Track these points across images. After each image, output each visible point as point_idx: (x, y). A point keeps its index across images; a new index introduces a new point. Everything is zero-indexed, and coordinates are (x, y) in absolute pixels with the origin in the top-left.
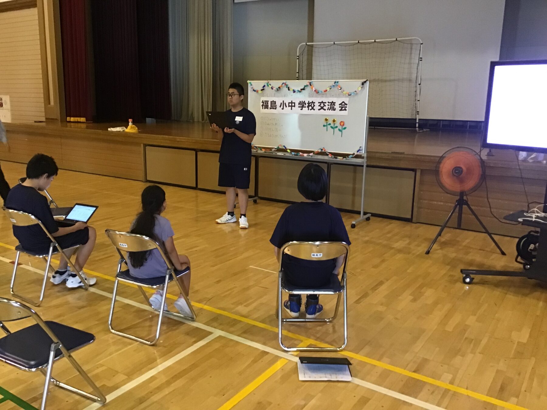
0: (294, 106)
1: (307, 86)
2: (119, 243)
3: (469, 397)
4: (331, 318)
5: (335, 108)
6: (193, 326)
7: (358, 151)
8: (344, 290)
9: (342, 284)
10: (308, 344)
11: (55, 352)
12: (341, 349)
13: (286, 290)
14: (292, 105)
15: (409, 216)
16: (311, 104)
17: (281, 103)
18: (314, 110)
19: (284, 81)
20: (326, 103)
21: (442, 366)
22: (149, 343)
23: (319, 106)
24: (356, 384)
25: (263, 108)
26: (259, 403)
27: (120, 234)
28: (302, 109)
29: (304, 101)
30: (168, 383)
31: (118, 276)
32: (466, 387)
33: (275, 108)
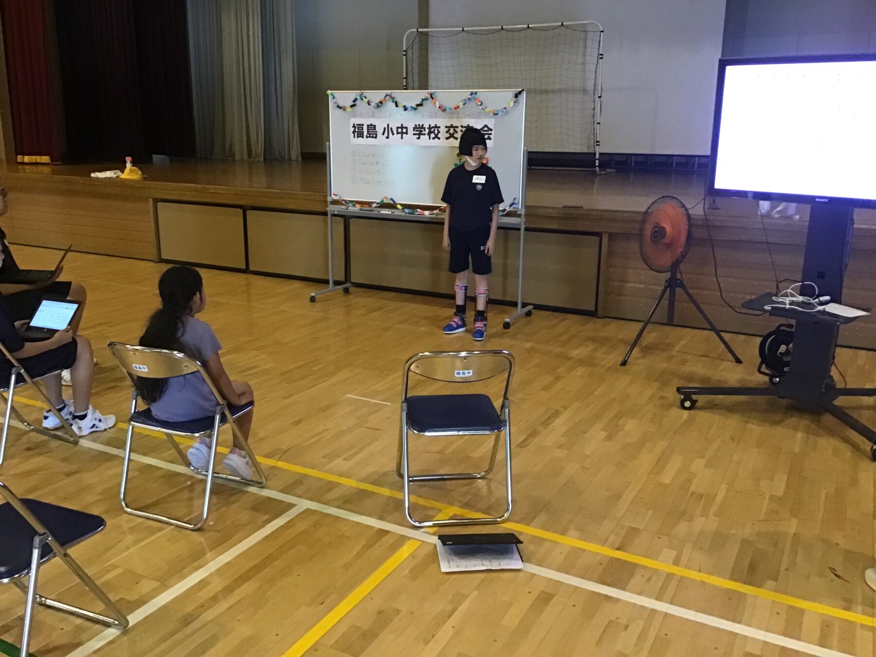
0: (406, 133)
1: (426, 99)
2: (134, 365)
3: (703, 583)
4: (484, 472)
6: (263, 496)
7: (511, 206)
8: (506, 426)
9: (502, 418)
10: (451, 514)
11: (41, 549)
12: (503, 518)
13: (415, 431)
14: (402, 130)
15: (592, 308)
16: (434, 130)
17: (385, 129)
19: (389, 92)
20: (457, 127)
21: (659, 538)
22: (192, 526)
23: (447, 132)
24: (531, 573)
25: (354, 137)
26: (380, 612)
27: (133, 349)
28: (419, 138)
29: (423, 125)
30: (228, 590)
31: (132, 419)
32: (698, 569)
33: (374, 136)
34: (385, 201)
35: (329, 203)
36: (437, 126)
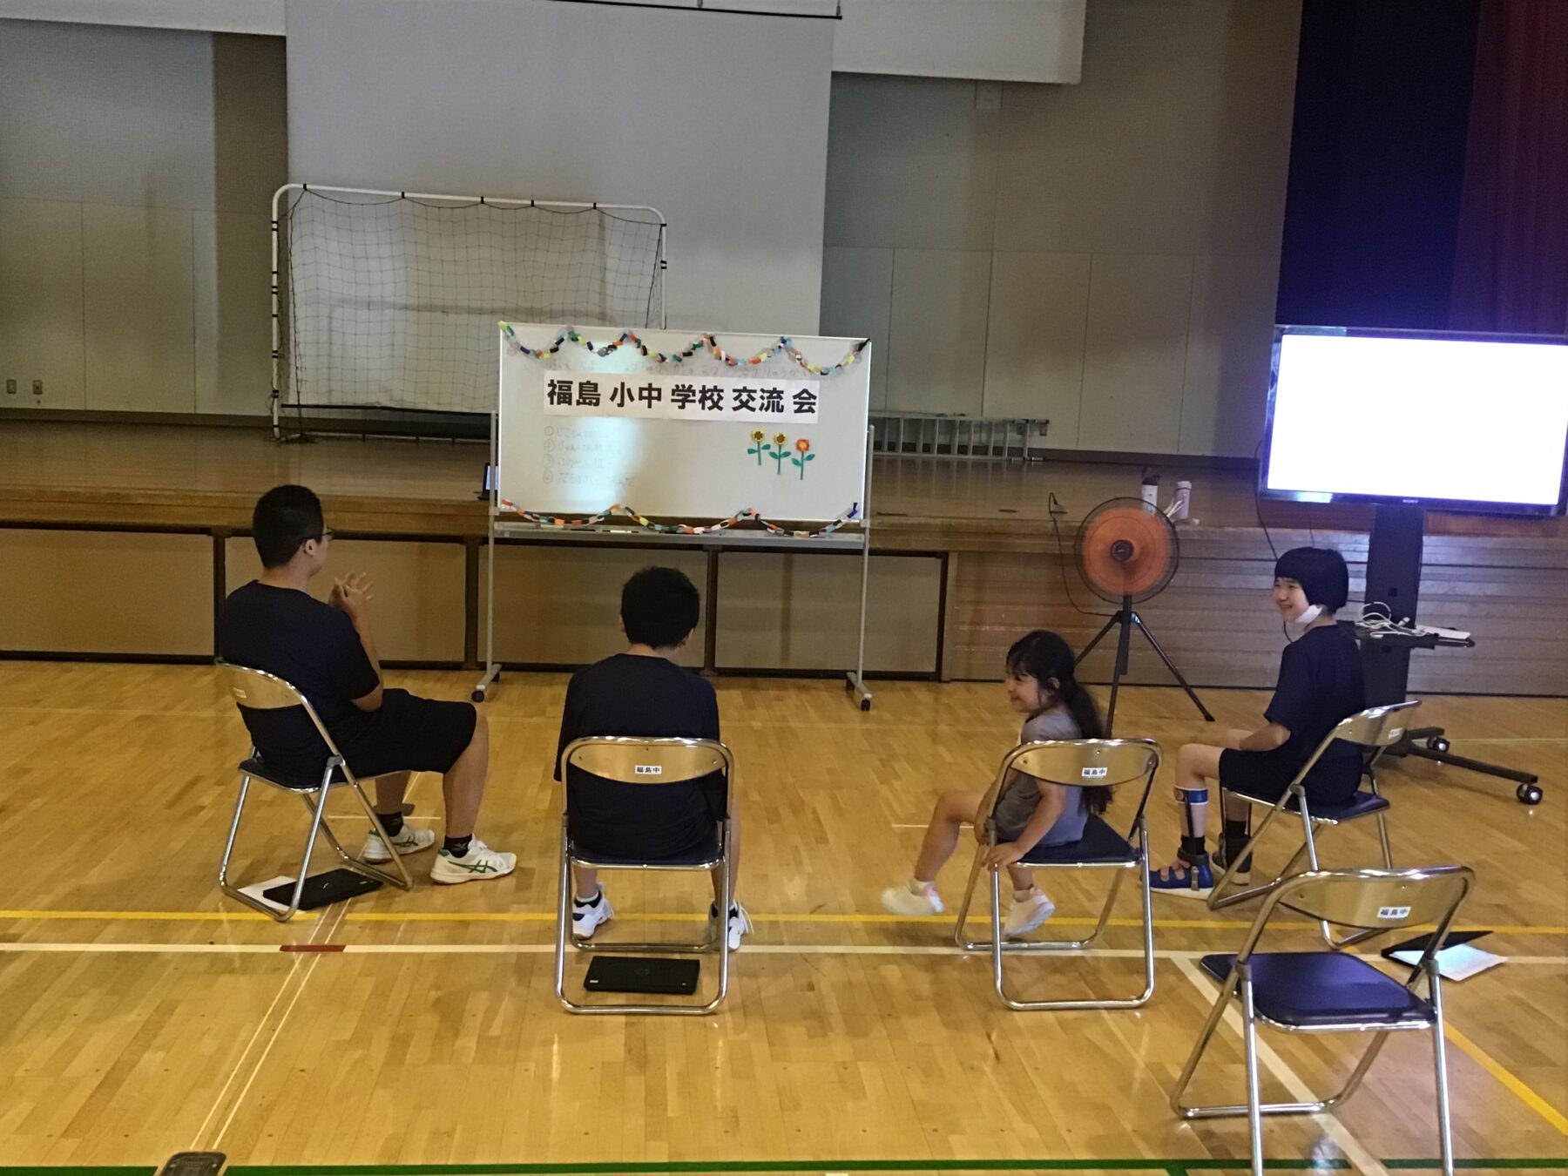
0: (659, 398)
1: (701, 345)
5: (783, 407)
7: (850, 516)
14: (650, 393)
15: (931, 668)
16: (712, 395)
17: (616, 390)
18: (720, 408)
19: (626, 330)
20: (755, 391)
23: (735, 399)
25: (552, 403)
28: (682, 407)
29: (691, 386)
33: (594, 401)
34: (614, 512)
35: (492, 519)
36: (718, 388)
